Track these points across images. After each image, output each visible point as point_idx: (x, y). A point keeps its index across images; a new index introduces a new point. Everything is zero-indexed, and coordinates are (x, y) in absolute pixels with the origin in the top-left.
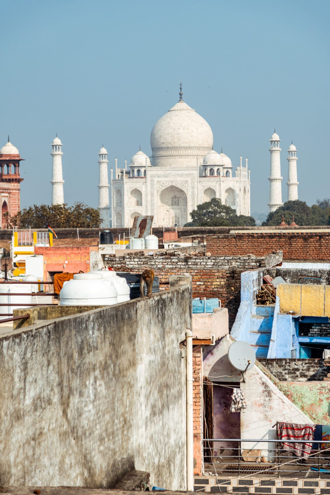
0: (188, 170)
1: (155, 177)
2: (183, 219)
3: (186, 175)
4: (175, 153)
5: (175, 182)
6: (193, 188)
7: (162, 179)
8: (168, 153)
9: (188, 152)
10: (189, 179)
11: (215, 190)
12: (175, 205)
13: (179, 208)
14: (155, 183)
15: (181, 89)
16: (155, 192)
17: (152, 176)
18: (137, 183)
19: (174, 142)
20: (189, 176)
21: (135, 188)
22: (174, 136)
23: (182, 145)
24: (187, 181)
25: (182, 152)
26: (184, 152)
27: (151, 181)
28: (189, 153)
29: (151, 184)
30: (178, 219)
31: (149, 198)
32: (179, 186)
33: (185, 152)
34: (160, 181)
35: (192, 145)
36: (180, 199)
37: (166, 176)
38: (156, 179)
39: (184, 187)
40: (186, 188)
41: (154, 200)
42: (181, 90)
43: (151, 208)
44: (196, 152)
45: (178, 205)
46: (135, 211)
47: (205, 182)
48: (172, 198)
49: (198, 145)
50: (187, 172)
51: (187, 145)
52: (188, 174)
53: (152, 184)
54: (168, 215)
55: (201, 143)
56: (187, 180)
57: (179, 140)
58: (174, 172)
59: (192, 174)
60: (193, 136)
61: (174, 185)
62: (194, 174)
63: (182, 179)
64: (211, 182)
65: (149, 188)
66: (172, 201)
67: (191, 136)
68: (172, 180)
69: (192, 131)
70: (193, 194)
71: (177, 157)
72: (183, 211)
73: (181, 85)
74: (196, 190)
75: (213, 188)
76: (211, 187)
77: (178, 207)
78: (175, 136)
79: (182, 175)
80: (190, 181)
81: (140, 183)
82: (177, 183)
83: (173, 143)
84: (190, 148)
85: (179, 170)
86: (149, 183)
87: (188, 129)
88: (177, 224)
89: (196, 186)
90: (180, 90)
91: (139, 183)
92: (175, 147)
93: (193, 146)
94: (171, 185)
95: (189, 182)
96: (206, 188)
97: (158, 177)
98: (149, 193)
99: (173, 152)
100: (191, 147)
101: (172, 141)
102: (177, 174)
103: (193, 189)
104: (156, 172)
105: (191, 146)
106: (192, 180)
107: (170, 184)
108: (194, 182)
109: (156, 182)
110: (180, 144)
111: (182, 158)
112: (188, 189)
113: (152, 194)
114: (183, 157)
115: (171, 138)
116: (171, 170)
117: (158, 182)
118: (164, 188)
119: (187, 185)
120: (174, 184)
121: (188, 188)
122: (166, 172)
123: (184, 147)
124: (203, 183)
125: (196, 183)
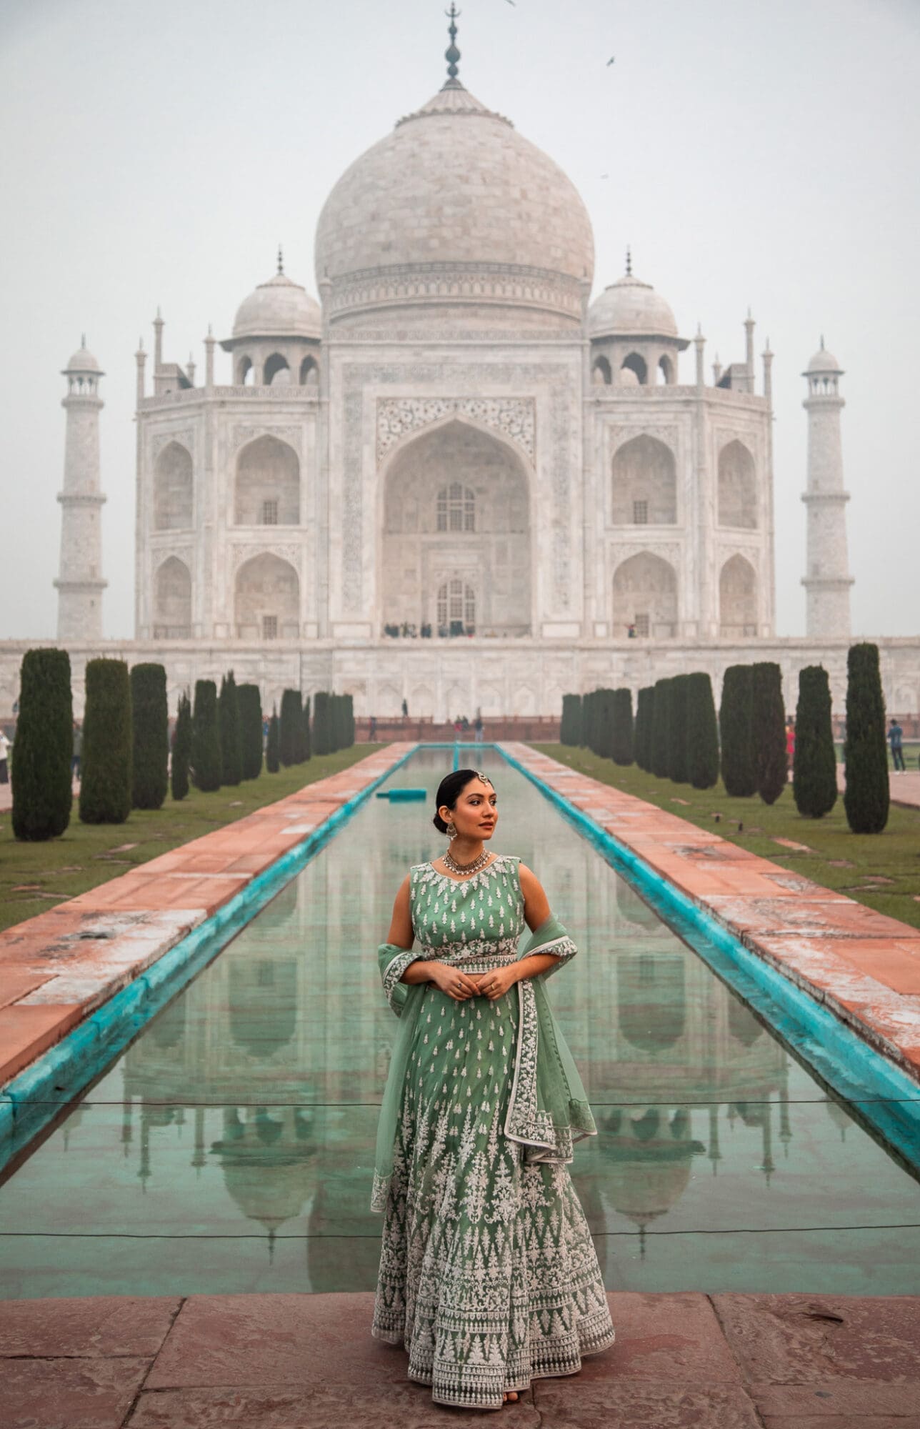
0: (536, 346)
1: (367, 378)
2: (494, 597)
3: (526, 370)
4: (444, 292)
5: (469, 407)
6: (562, 434)
7: (405, 389)
8: (411, 292)
9: (504, 291)
10: (541, 393)
11: (672, 448)
12: (456, 526)
13: (471, 545)
14: (370, 407)
15: (453, 31)
16: (368, 454)
17: (353, 374)
18: (276, 409)
19: (444, 242)
20: (540, 376)
21: (263, 432)
22: (440, 209)
23: (479, 255)
24: (531, 402)
25: (477, 290)
26: (488, 288)
27: (348, 397)
28: (509, 294)
29: (348, 412)
30: (470, 594)
31: (336, 483)
32: (488, 425)
33: (493, 290)
34: (394, 400)
35: (523, 258)
36: (479, 500)
37: (421, 375)
38: (373, 391)
39: (516, 429)
40: (528, 437)
41: (360, 493)
42: (453, 38)
43: (347, 534)
44: (537, 293)
45: (470, 527)
46: (261, 550)
47: (622, 408)
48: (442, 496)
49: (546, 263)
50: (533, 357)
51: (500, 256)
52: (538, 368)
53: (353, 417)
54: (419, 576)
55: (559, 254)
56: (532, 394)
57: (466, 231)
58: (464, 357)
59: (557, 368)
60: (529, 215)
61: (463, 419)
62: (565, 366)
63: (506, 390)
64: (653, 409)
65: (336, 433)
66: (441, 507)
67: (520, 217)
68: (454, 394)
69: (524, 195)
70: (561, 468)
71: (452, 311)
72: (493, 557)
73: (453, 16)
74: (575, 447)
75: (662, 437)
76: (651, 432)
77: (470, 537)
78: (448, 210)
79: (505, 373)
80: (543, 402)
81: (290, 409)
82: (479, 411)
83: (434, 243)
84: (516, 270)
85: (492, 347)
86: (336, 410)
87: (506, 183)
88: (463, 619)
89: (575, 425)
90: (448, 36)
91: (285, 409)
92: (443, 263)
93: (526, 260)
94: (450, 419)
95: (539, 408)
96: (625, 438)
97: (387, 377)
98: (336, 457)
99: (433, 286)
100: (521, 267)
101: (431, 237)
102: (481, 365)
103: (560, 439)
104: (374, 352)
105: (518, 261)
106: (555, 394)
107: (446, 416)
108: (566, 408)
109: (374, 404)
110: (468, 251)
111: (475, 315)
112: (533, 442)
113: (353, 466)
114: (482, 312)
115: (426, 222)
116: (449, 346)
117: (382, 402)
118: (413, 436)
119: (530, 420)
120: (464, 416)
121: (534, 436)
122: (427, 353)
123: (488, 263)
124: (610, 412)
125: (576, 411)
